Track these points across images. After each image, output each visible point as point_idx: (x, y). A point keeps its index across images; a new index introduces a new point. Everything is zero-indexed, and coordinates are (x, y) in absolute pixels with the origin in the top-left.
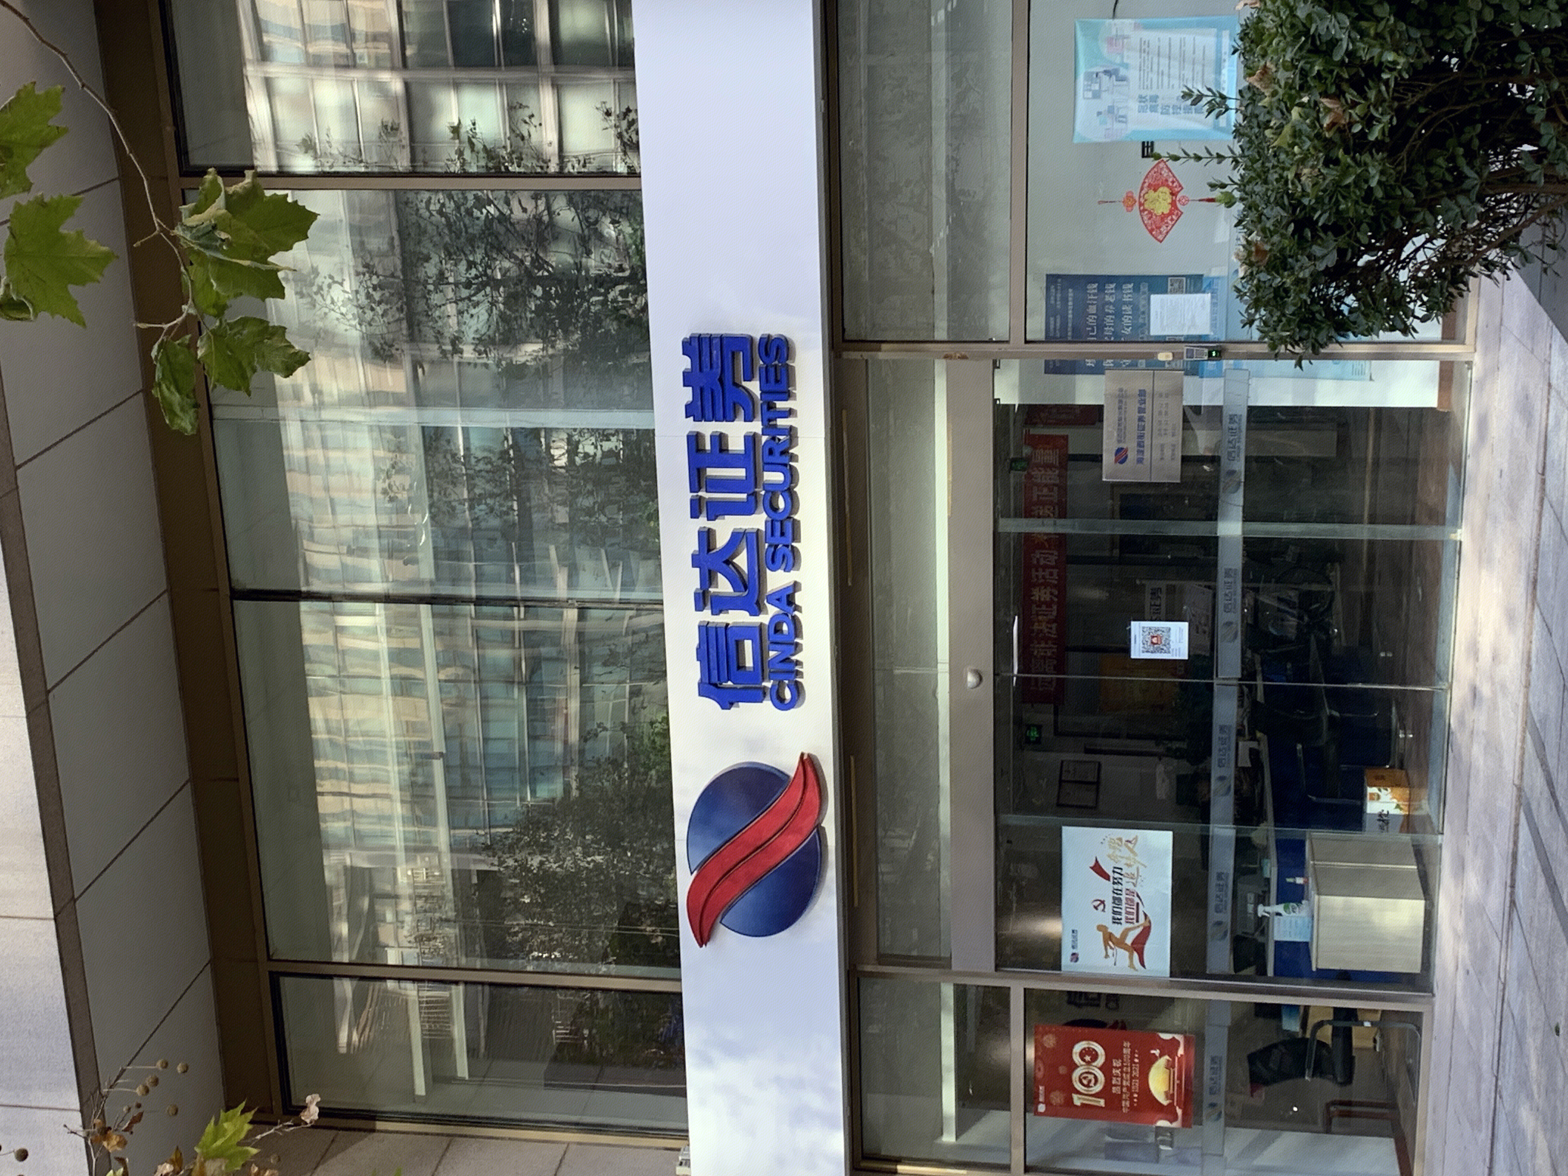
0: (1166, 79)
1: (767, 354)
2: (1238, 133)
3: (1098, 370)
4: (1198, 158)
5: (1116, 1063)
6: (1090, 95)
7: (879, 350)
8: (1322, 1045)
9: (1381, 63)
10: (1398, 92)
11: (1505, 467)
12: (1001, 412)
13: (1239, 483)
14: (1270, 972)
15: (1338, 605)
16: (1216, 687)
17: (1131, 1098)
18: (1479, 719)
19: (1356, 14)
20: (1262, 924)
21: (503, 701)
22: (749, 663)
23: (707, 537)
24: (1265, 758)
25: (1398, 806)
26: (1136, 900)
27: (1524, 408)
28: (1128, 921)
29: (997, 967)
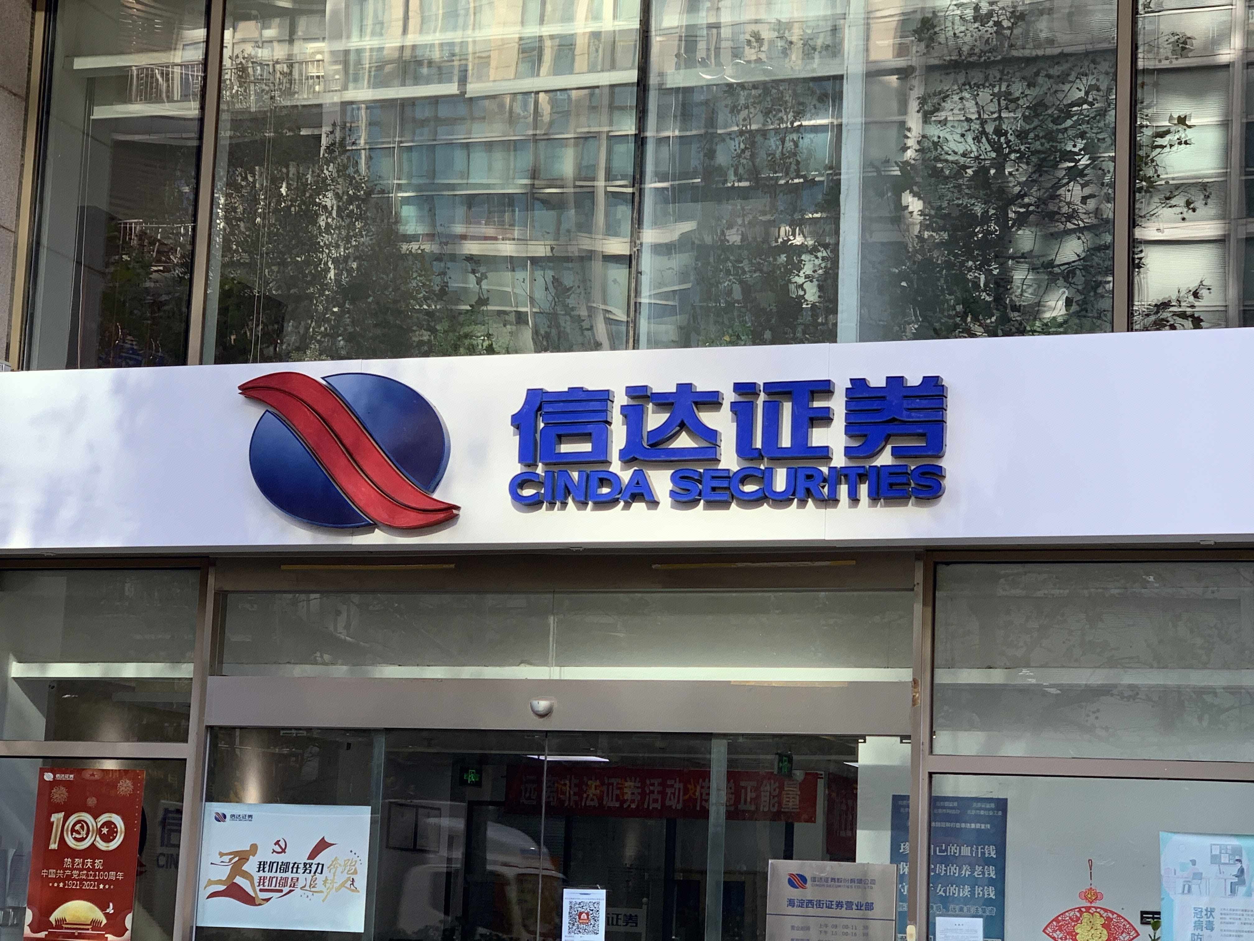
1: (923, 474)
3: (896, 856)
5: (98, 863)
6: (1216, 852)
7: (924, 604)
12: (850, 745)
17: (59, 880)
21: (512, 167)
22: (565, 448)
23: (712, 401)
26: (286, 889)
28: (262, 880)
29: (210, 728)
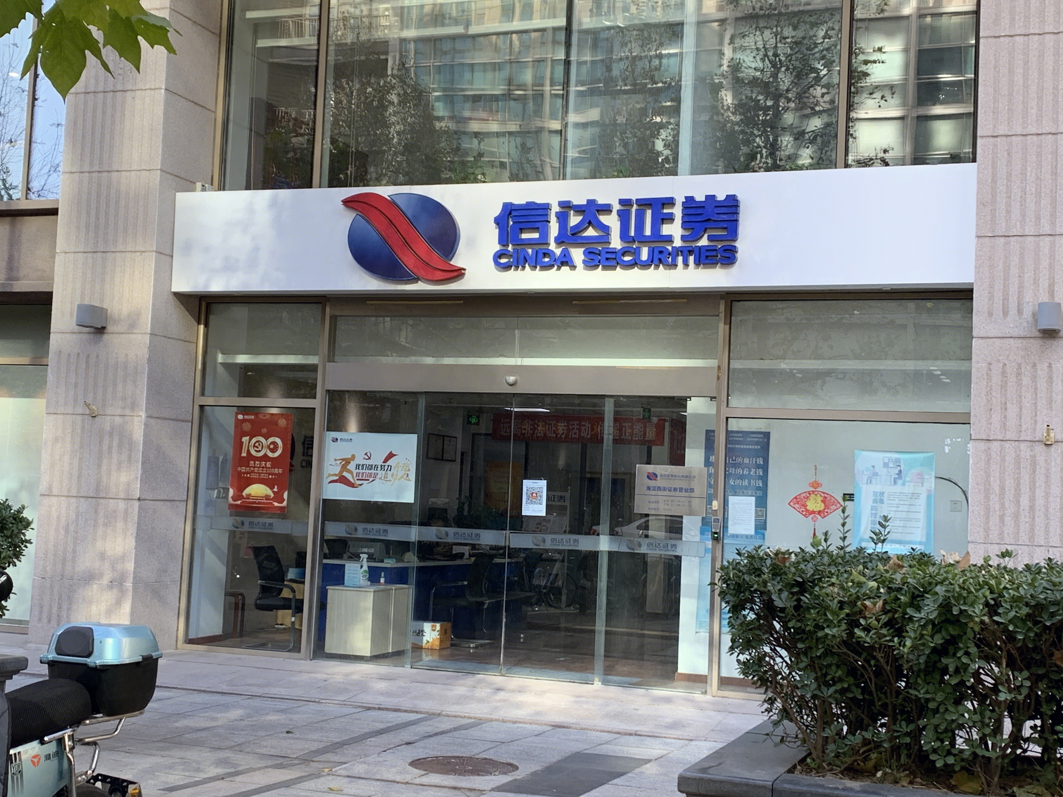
0: (894, 509)
1: (725, 250)
2: (861, 550)
3: (707, 463)
4: (843, 525)
5: (269, 464)
6: (886, 461)
7: (725, 324)
8: (281, 590)
9: (904, 637)
10: (885, 648)
11: (639, 712)
12: (681, 402)
13: (633, 550)
14: (325, 561)
15: (552, 610)
16: (504, 532)
17: (247, 473)
18: (482, 692)
19: (936, 623)
20: (355, 557)
21: (497, 79)
22: (524, 236)
23: (607, 209)
24: (458, 562)
25: (428, 642)
26: (371, 479)
27: (675, 725)
28: (358, 474)
29: (328, 391)
